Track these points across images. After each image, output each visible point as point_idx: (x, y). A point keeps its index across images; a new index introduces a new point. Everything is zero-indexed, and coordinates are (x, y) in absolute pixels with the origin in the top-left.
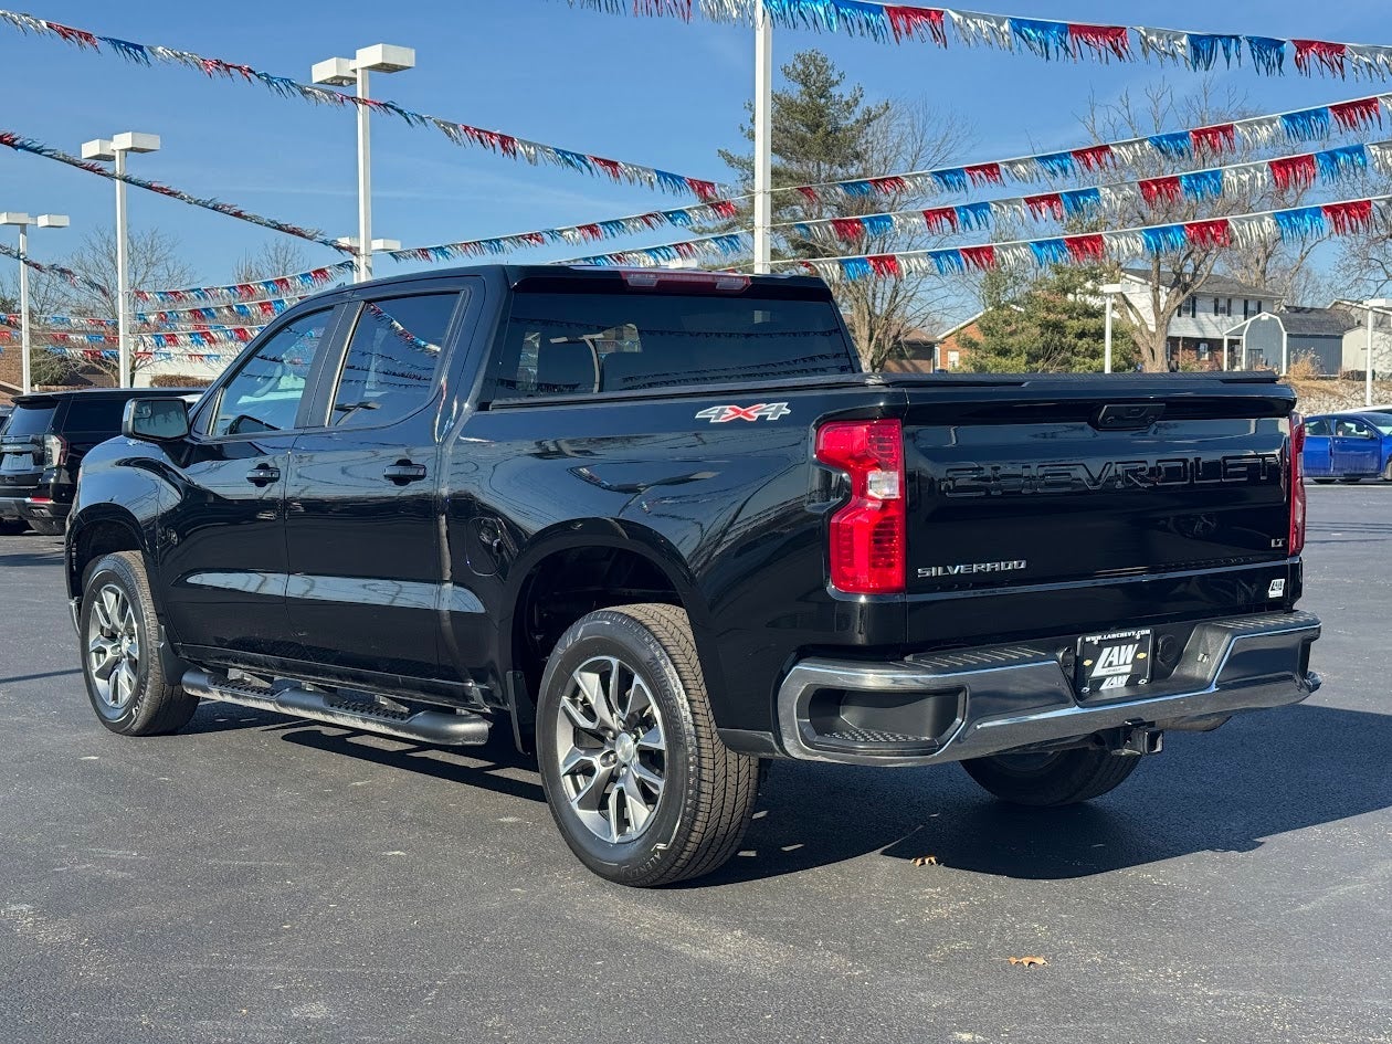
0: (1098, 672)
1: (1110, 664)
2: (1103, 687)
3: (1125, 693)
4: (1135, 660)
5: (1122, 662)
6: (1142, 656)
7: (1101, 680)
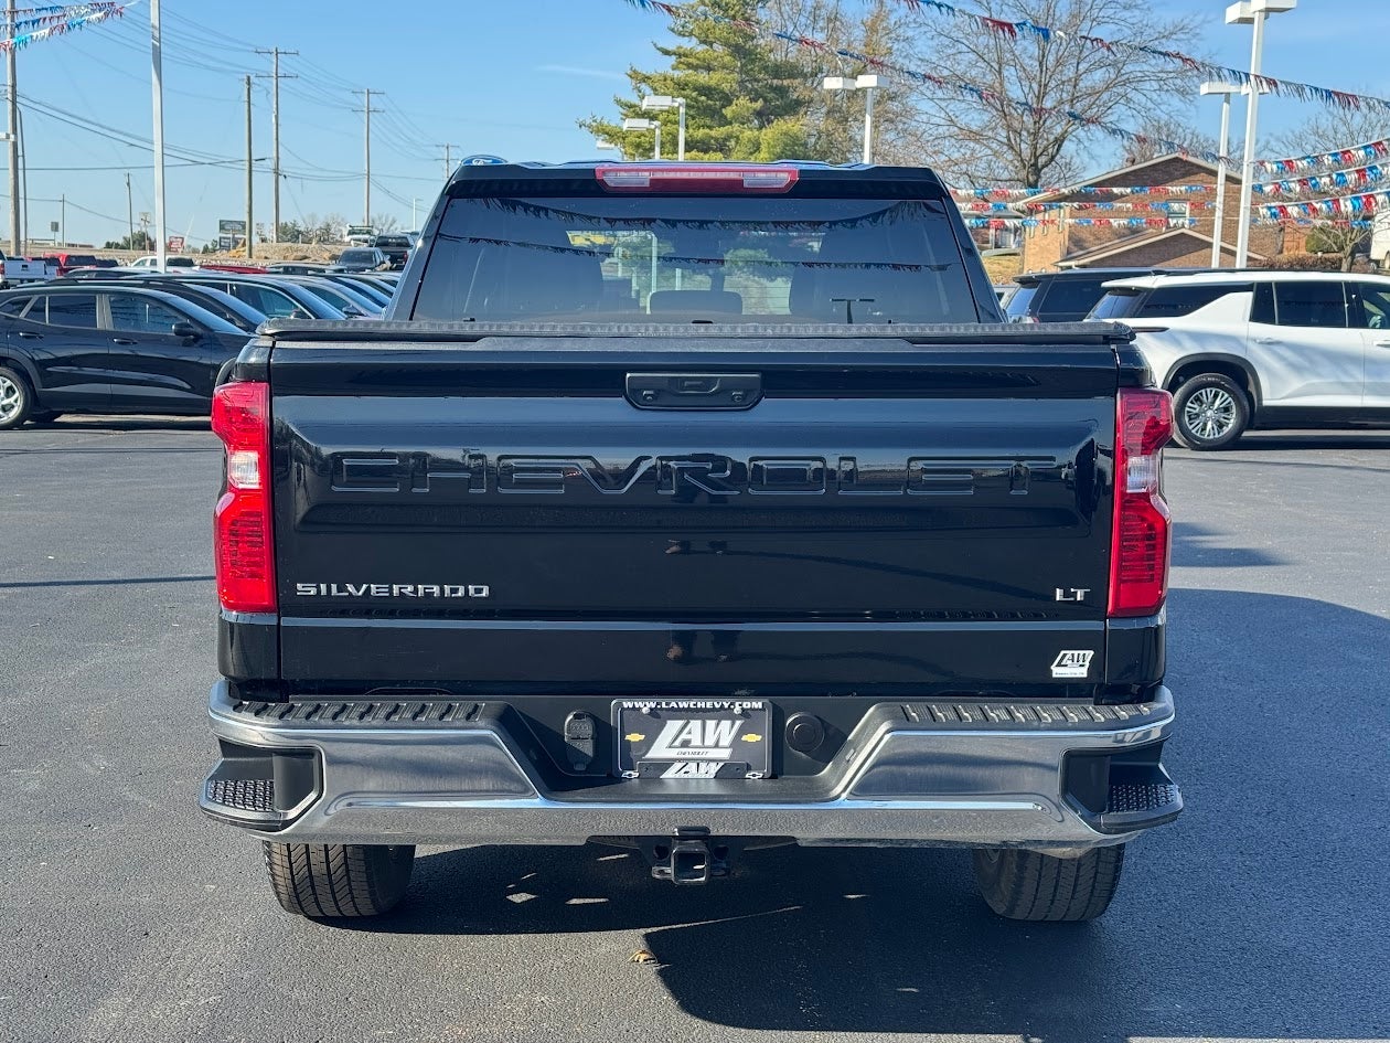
0: (659, 751)
1: (686, 744)
2: (669, 774)
3: (714, 789)
4: (736, 742)
5: (710, 741)
6: (752, 738)
7: (665, 765)
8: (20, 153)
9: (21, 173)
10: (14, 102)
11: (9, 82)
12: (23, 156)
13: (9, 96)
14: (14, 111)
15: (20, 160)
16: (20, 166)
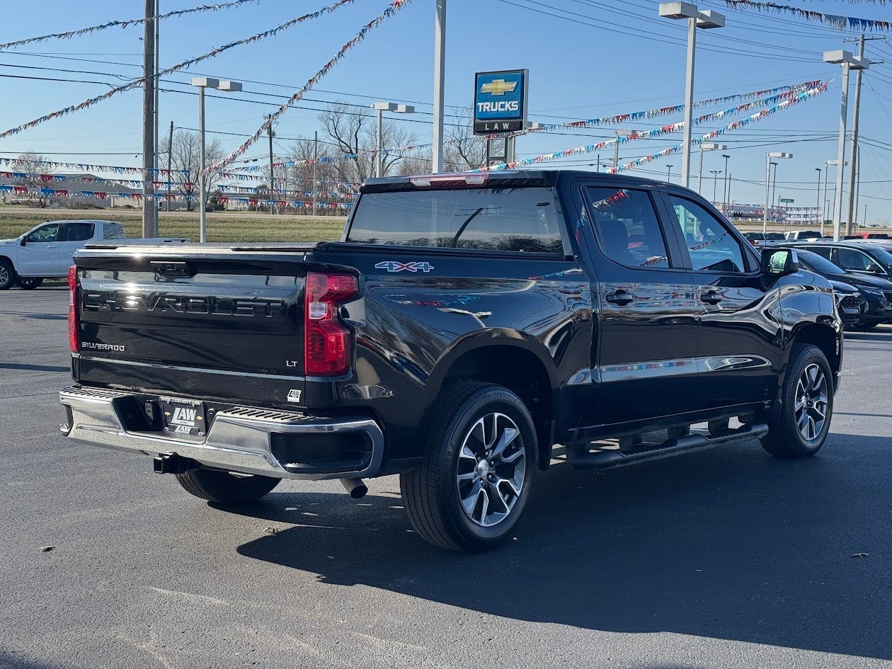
2: (177, 431)
4: (196, 419)
5: (188, 419)
6: (199, 418)
7: (176, 426)
8: (857, 172)
9: (856, 185)
10: (855, 141)
11: (854, 129)
12: (858, 174)
13: (853, 137)
14: (855, 147)
15: (856, 176)
16: (856, 180)
